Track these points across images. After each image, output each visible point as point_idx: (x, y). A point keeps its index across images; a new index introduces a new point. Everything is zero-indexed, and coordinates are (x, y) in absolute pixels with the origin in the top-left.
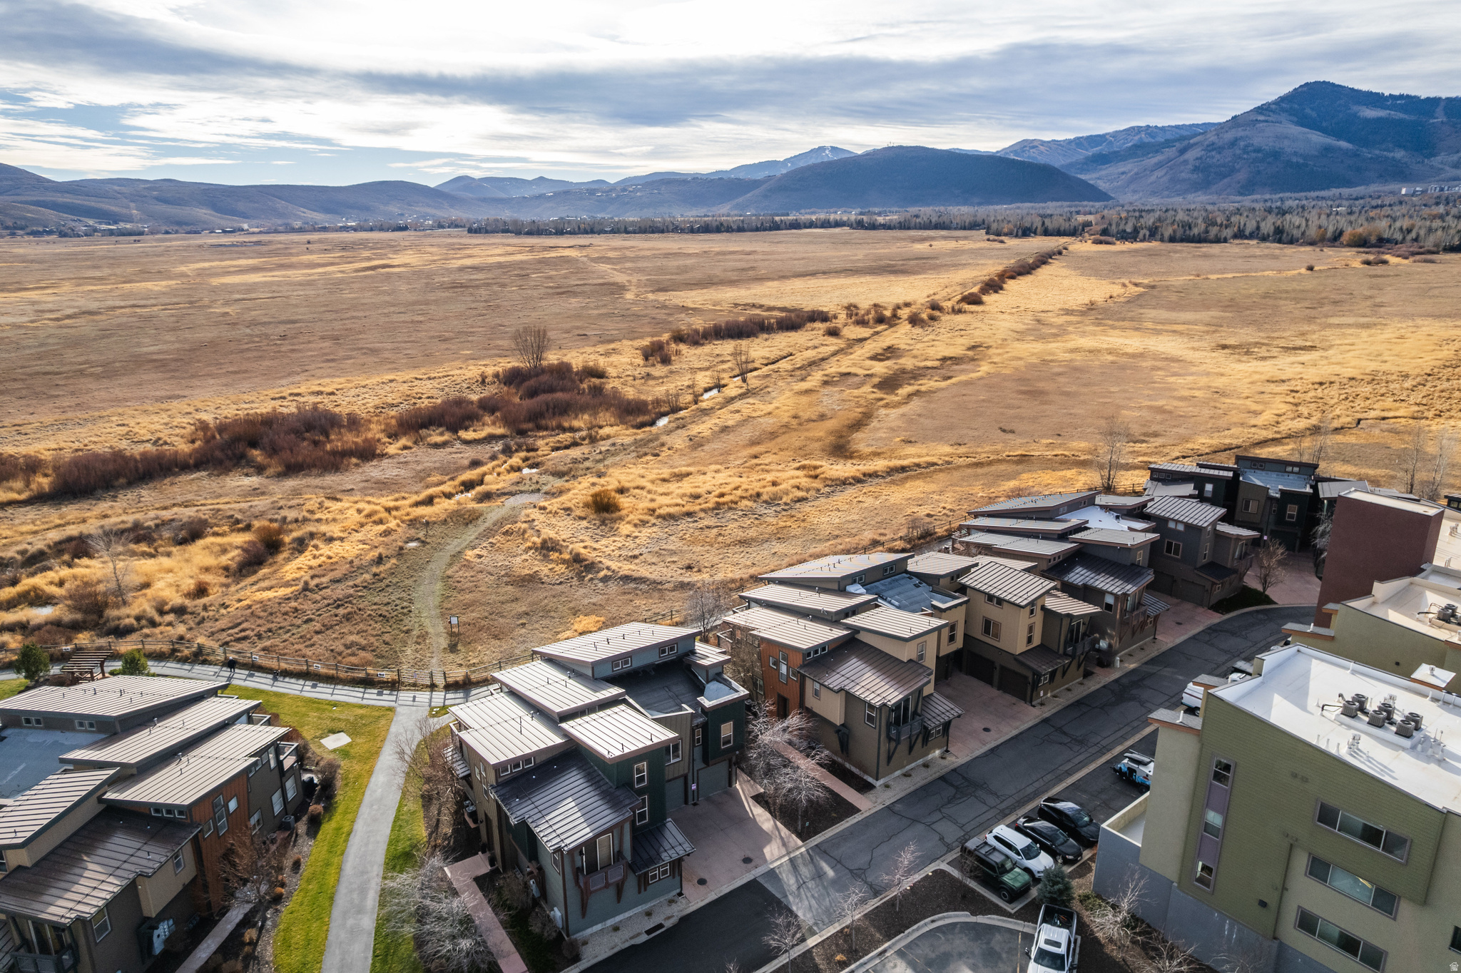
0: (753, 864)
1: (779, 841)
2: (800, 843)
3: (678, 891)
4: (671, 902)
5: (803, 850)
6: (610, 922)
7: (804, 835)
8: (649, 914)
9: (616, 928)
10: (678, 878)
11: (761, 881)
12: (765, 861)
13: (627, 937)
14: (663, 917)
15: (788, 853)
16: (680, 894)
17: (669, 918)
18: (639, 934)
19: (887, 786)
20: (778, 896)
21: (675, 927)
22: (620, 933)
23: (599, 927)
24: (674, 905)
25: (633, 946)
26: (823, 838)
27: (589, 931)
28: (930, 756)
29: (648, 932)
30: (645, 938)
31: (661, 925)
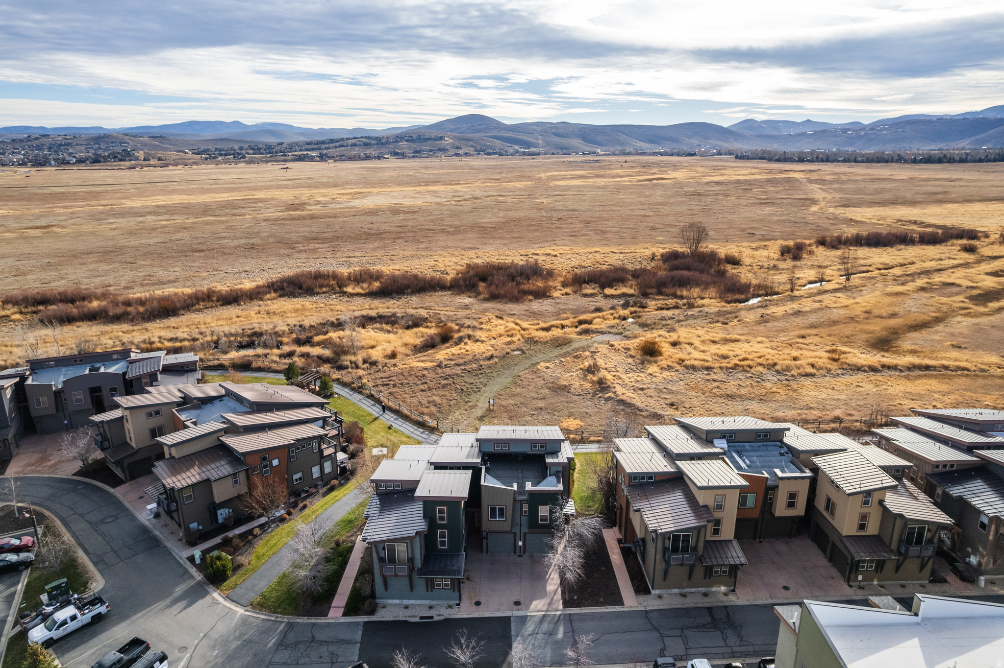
0: (519, 607)
1: (548, 600)
2: (561, 607)
3: (458, 602)
4: (450, 607)
5: (559, 613)
6: (405, 602)
7: (567, 604)
8: (431, 608)
9: (407, 607)
10: (457, 593)
11: (513, 619)
12: (528, 609)
13: (408, 615)
14: (437, 613)
15: (547, 611)
16: (458, 605)
17: (439, 615)
18: (415, 616)
19: (660, 597)
20: (513, 633)
21: (439, 622)
22: (406, 610)
23: (397, 601)
24: (450, 609)
25: (406, 621)
26: (580, 612)
27: (390, 601)
28: (714, 589)
29: (421, 618)
30: (417, 620)
31: (432, 617)
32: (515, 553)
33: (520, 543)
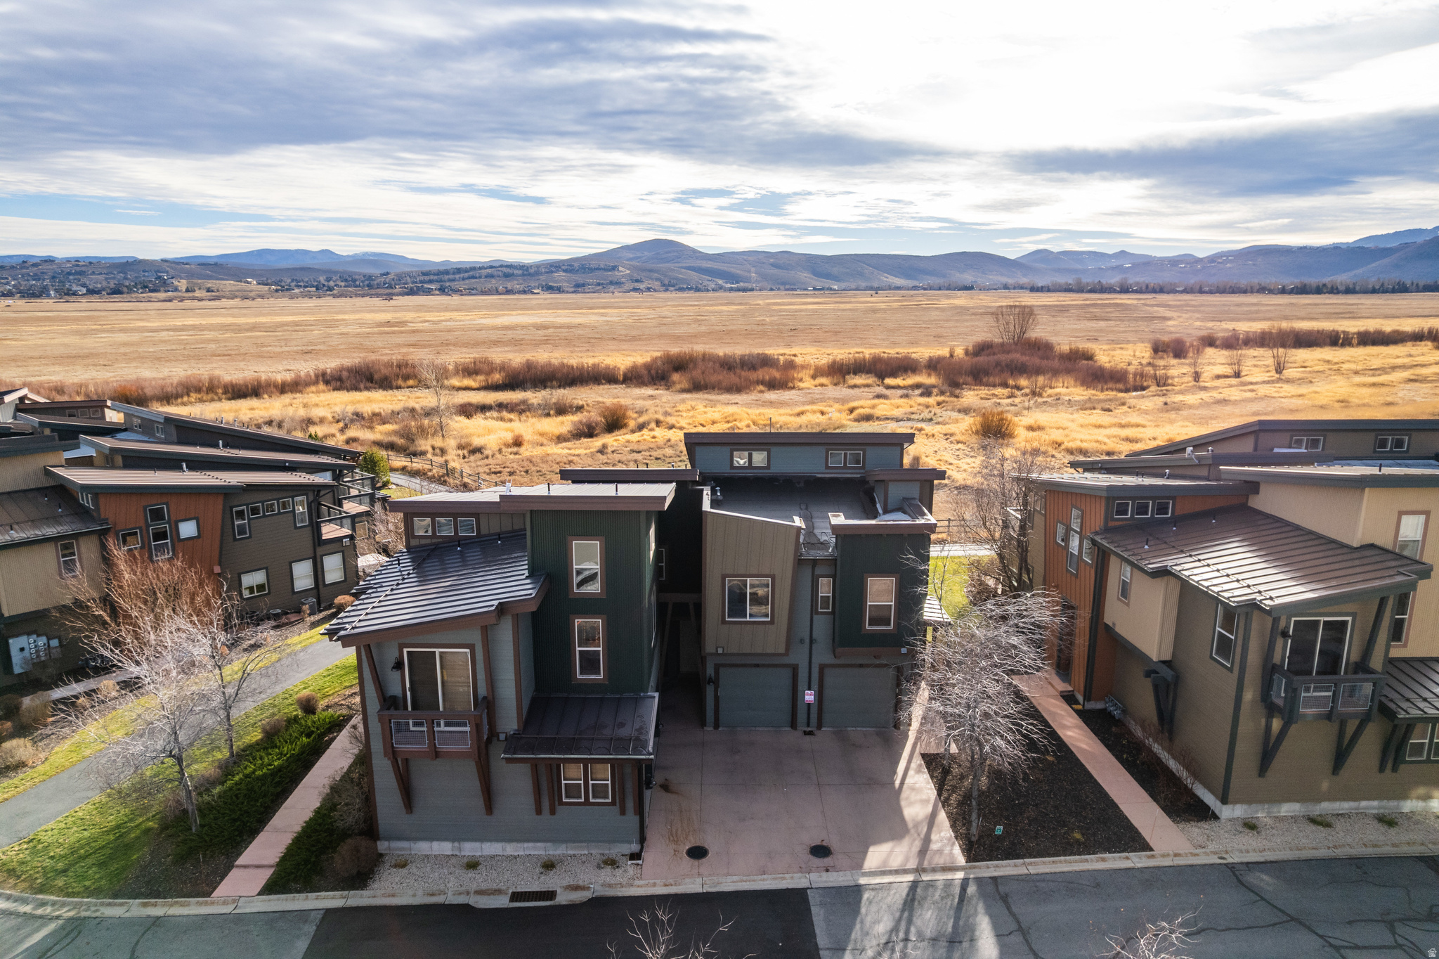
0: (827, 861)
1: (917, 845)
2: (961, 860)
3: (635, 847)
4: (612, 863)
5: (960, 875)
6: (471, 849)
7: (976, 849)
8: (549, 866)
9: (472, 865)
10: (632, 819)
11: (813, 898)
12: (859, 865)
13: (474, 887)
14: (569, 881)
15: (919, 870)
16: (635, 856)
17: (576, 888)
18: (498, 892)
19: (1251, 826)
20: (822, 940)
21: (572, 908)
22: (471, 874)
23: (444, 848)
24: (608, 869)
25: (467, 908)
26: (1023, 871)
27: (423, 847)
28: (1408, 806)
29: (516, 896)
30: (503, 902)
31: (550, 895)
32: (793, 725)
33: (810, 697)
